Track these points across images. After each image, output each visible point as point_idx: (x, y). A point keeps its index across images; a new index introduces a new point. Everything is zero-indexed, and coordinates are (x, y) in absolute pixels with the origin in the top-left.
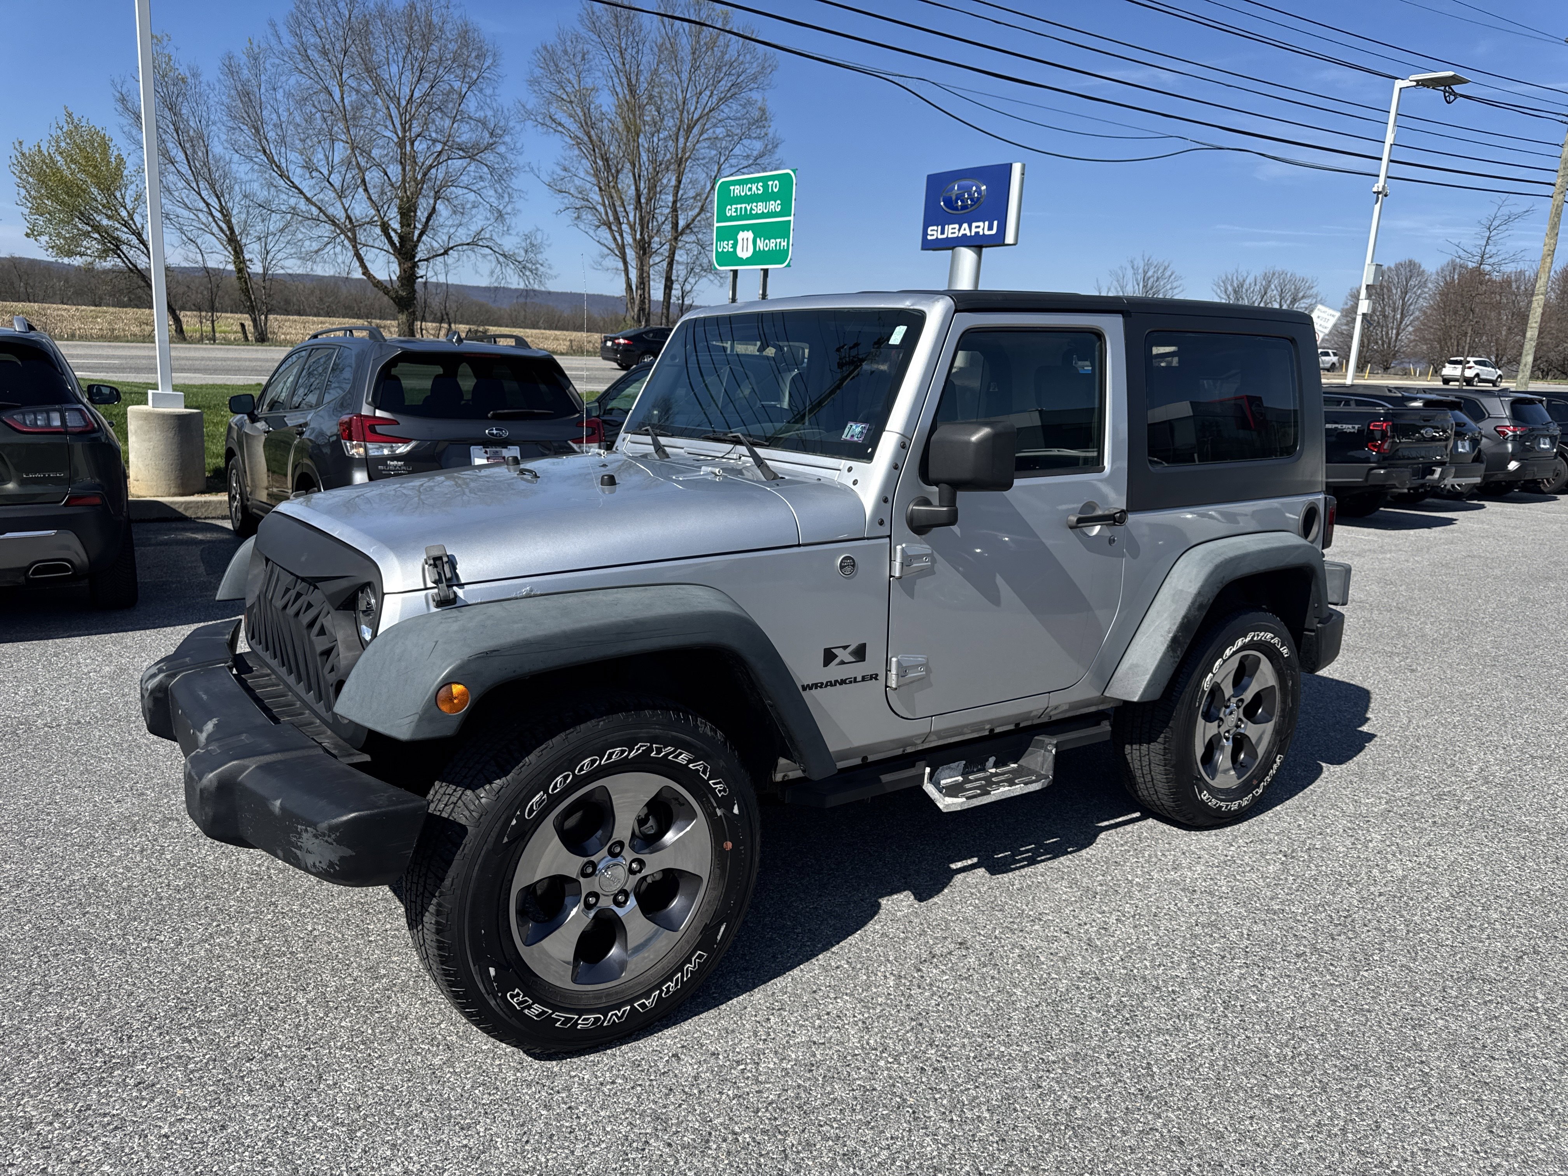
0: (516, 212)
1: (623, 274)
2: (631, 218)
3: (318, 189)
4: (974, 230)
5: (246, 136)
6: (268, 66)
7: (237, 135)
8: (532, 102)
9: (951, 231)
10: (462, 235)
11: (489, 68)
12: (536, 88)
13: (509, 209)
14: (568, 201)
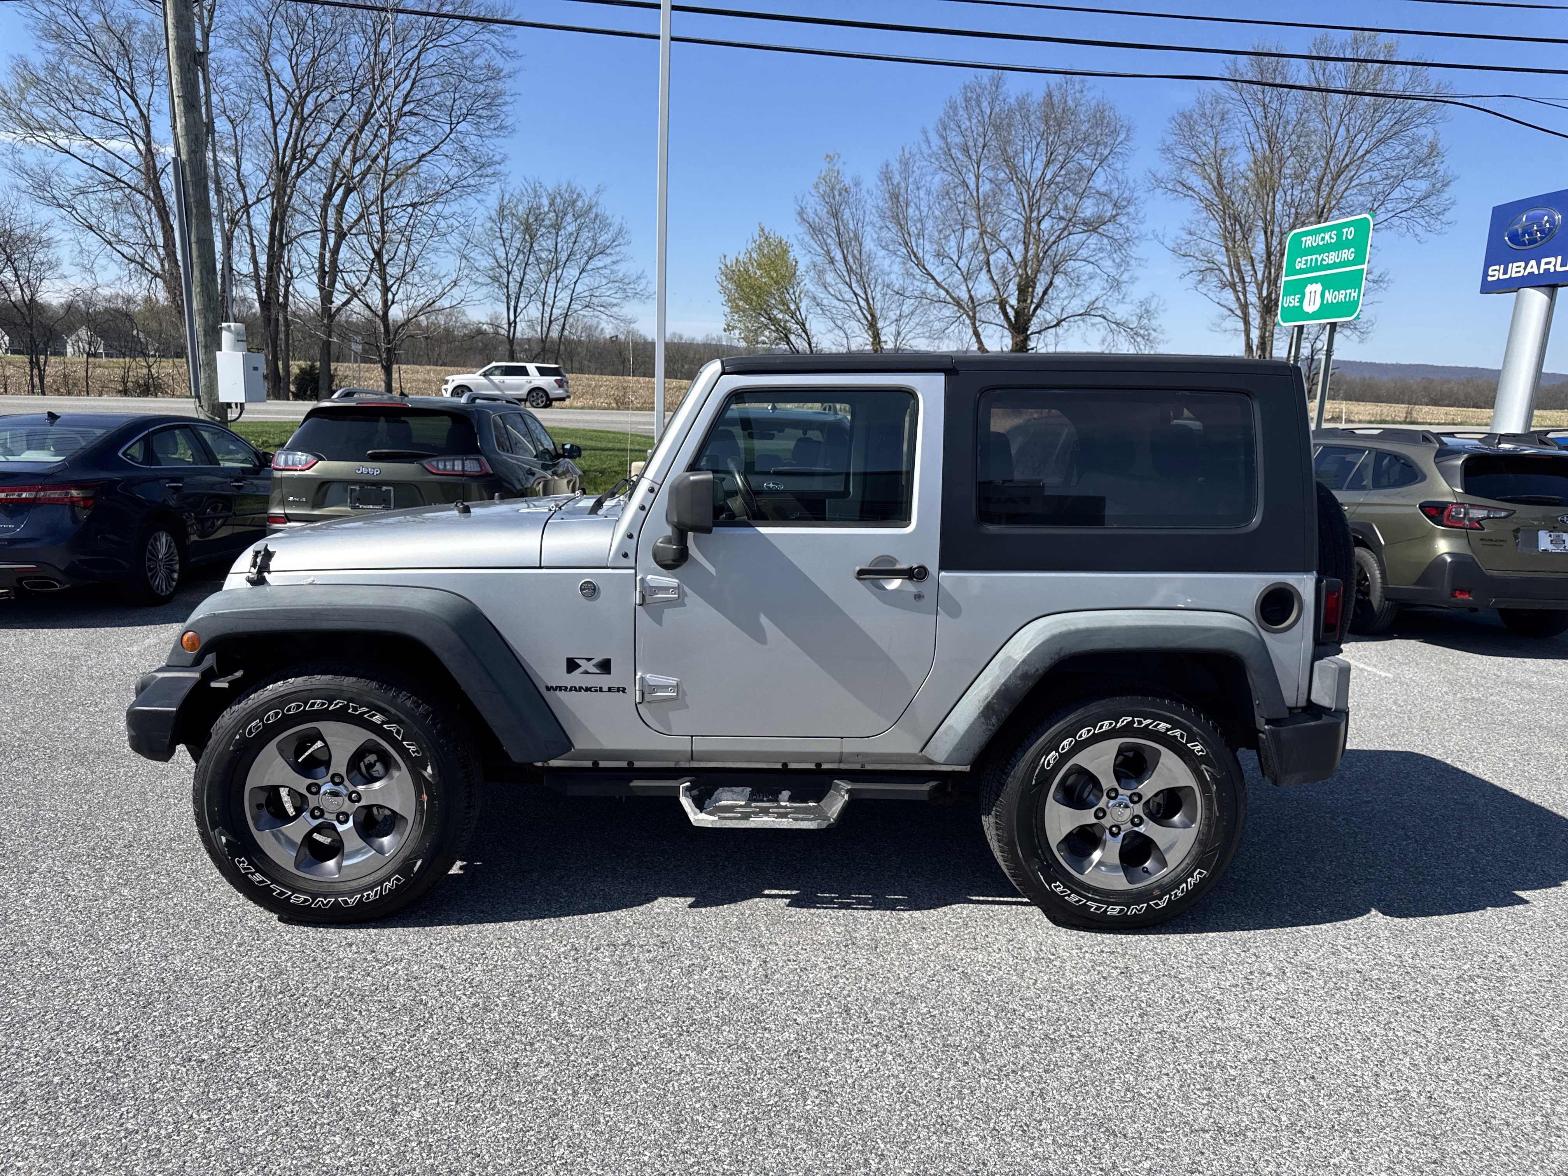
0: (1133, 280)
1: (1243, 335)
2: (1260, 276)
3: (947, 274)
4: (1543, 267)
5: (891, 234)
6: (915, 169)
7: (884, 233)
8: (1165, 169)
9: (1515, 270)
10: (1076, 306)
11: (1121, 143)
12: (1170, 155)
13: (1125, 277)
14: (1191, 264)
